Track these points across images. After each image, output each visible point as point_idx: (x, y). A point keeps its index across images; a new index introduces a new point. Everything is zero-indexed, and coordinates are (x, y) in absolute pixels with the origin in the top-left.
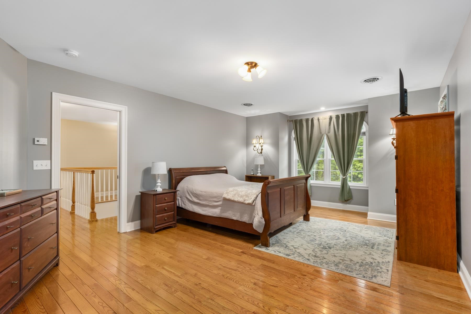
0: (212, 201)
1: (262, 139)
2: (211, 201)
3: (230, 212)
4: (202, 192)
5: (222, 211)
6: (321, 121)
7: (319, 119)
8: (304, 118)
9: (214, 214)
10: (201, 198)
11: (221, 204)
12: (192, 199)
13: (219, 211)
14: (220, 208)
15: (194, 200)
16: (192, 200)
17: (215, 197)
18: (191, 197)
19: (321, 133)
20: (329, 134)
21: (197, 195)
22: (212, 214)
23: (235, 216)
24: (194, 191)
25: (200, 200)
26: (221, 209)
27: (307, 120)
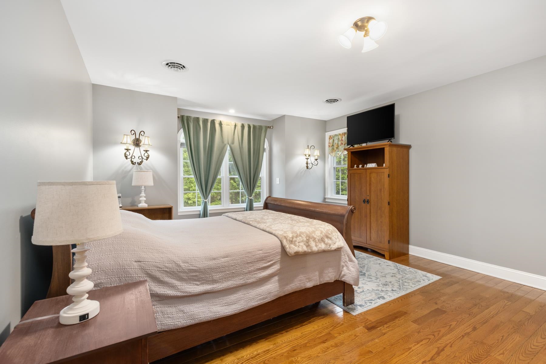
0: (255, 271)
1: (146, 138)
2: (250, 272)
3: (301, 277)
4: (214, 259)
5: (282, 282)
6: (224, 126)
7: (223, 123)
8: (201, 117)
9: (263, 299)
10: (217, 276)
11: (278, 270)
12: (178, 290)
13: (277, 284)
14: (276, 278)
15: (188, 290)
16: (179, 294)
17: (262, 259)
18: (172, 287)
19: (223, 142)
20: (232, 146)
21: (199, 272)
22: (261, 299)
23: (309, 281)
24: (182, 264)
25: (214, 281)
26: (279, 281)
27: (205, 121)
